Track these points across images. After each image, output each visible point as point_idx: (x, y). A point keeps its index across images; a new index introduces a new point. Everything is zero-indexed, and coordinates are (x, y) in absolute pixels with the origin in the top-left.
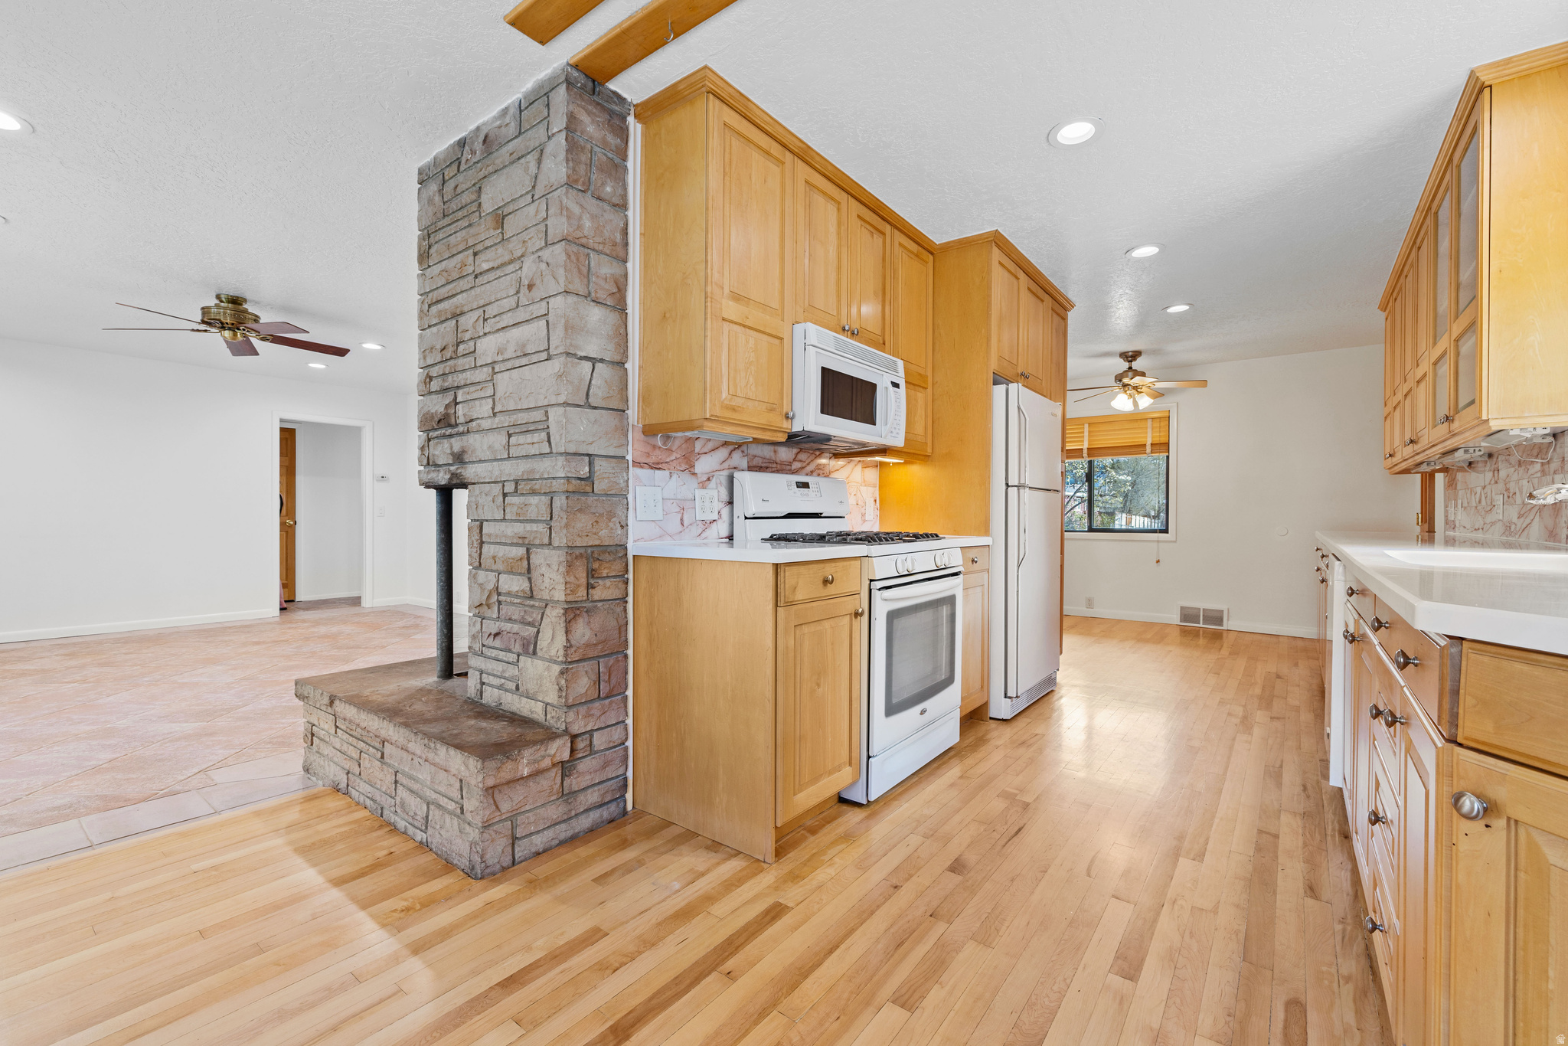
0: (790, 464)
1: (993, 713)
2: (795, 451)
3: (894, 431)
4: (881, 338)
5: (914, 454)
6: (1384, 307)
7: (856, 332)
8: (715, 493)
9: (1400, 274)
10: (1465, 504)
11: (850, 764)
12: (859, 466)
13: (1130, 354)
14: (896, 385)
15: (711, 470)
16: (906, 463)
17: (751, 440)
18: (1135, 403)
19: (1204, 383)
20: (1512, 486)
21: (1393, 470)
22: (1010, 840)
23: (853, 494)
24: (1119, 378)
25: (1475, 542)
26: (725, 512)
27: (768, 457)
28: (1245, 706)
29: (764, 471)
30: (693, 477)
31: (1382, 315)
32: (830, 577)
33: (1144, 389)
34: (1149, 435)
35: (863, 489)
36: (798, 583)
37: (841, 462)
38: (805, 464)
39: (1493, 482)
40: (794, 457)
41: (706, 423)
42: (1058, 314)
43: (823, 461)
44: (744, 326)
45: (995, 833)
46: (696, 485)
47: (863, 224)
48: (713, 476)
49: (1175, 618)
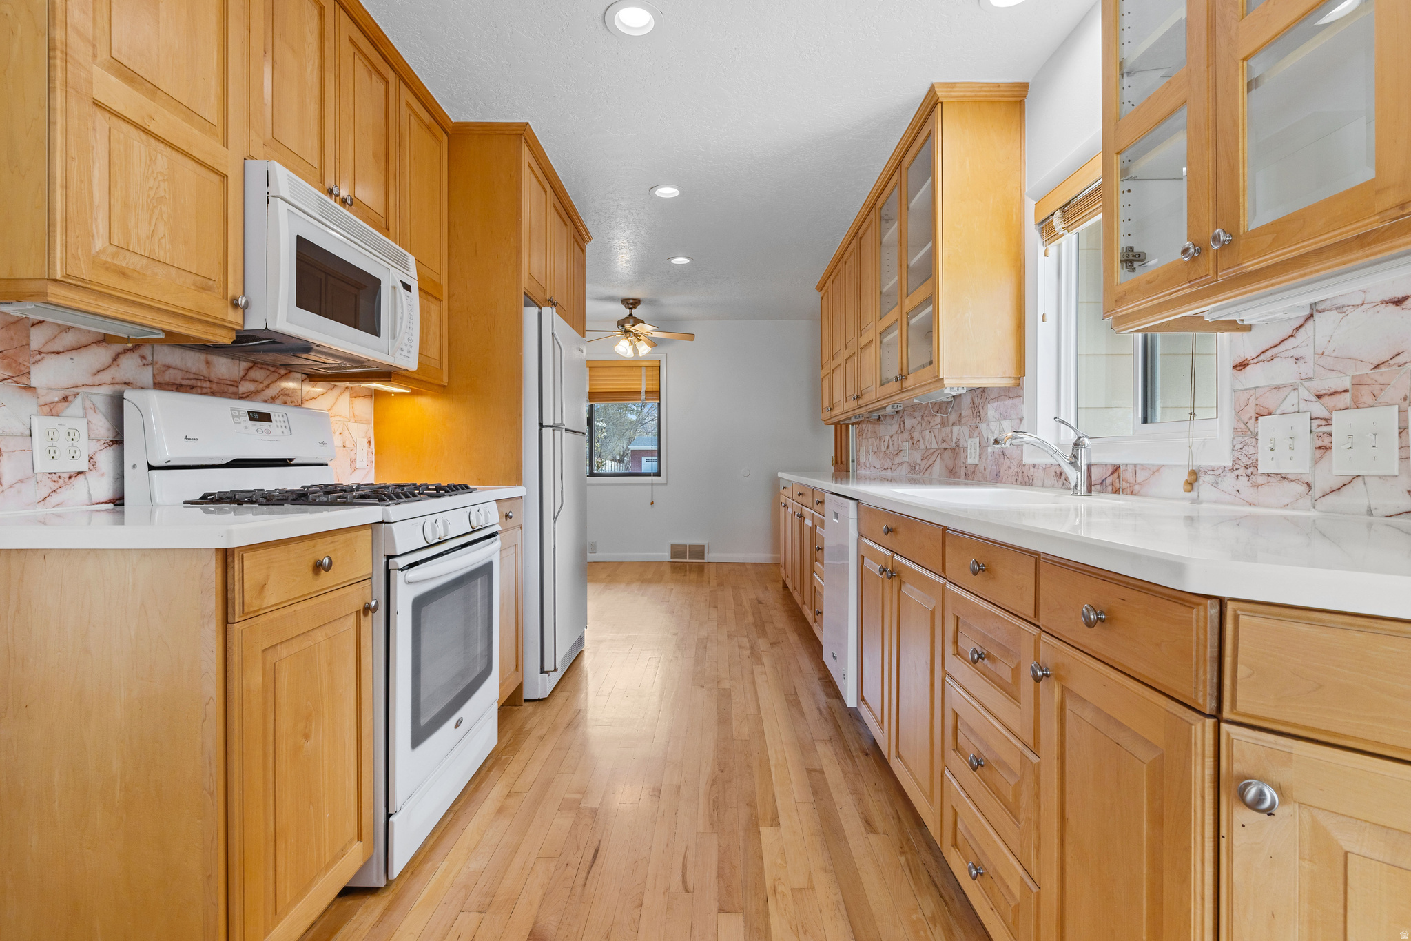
0: (236, 384)
1: (527, 694)
2: (244, 365)
3: (404, 347)
4: (383, 221)
5: (426, 382)
6: (820, 288)
7: (349, 202)
8: (82, 425)
9: (839, 259)
10: (875, 449)
11: (360, 838)
12: (347, 395)
13: (631, 301)
14: (407, 287)
15: (71, 383)
16: (414, 393)
17: (162, 336)
18: (636, 350)
19: (691, 337)
20: (916, 435)
21: (828, 421)
22: (589, 872)
23: (337, 433)
24: (621, 324)
25: (885, 479)
26: (106, 458)
27: (194, 370)
28: (747, 636)
29: (186, 392)
30: (26, 394)
31: (818, 295)
32: (326, 561)
33: (642, 337)
34: (644, 382)
35: (352, 426)
36: (268, 577)
37: (317, 389)
38: (261, 386)
39: (899, 432)
40: (242, 373)
41: (52, 289)
42: (578, 244)
43: (290, 385)
44: (146, 131)
45: (569, 868)
46: (33, 408)
47: (356, 52)
48: (75, 395)
49: (666, 556)
